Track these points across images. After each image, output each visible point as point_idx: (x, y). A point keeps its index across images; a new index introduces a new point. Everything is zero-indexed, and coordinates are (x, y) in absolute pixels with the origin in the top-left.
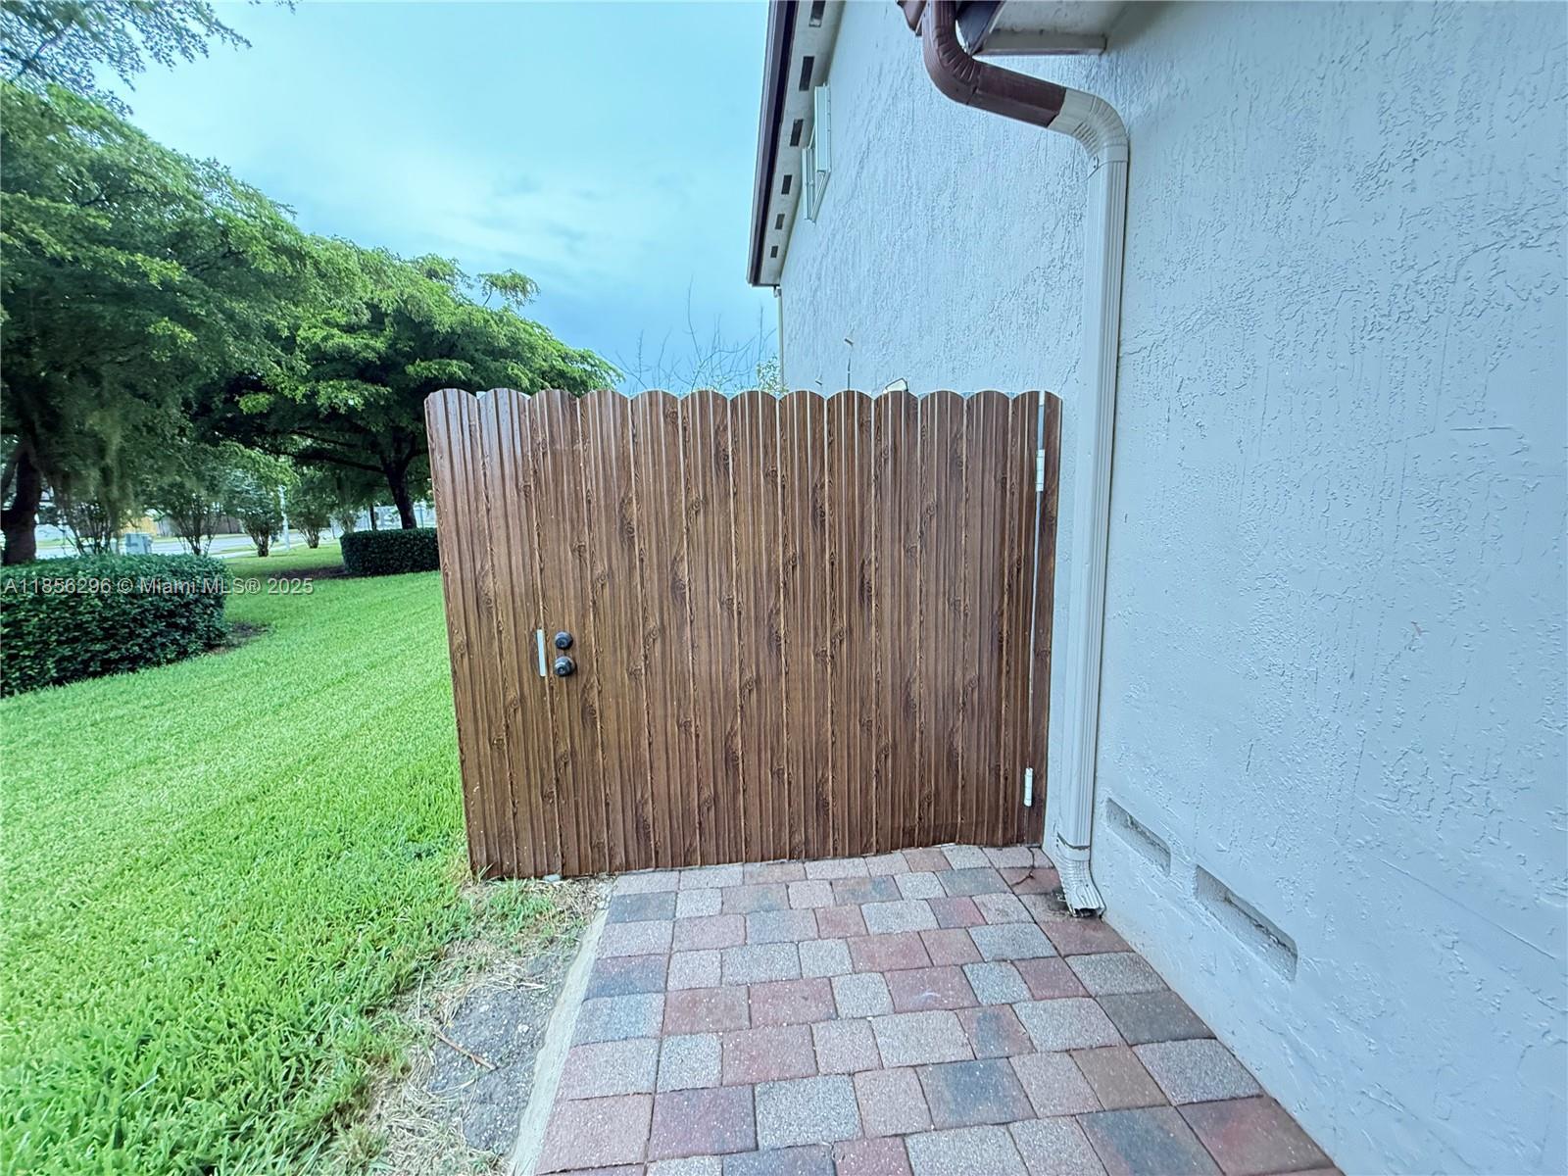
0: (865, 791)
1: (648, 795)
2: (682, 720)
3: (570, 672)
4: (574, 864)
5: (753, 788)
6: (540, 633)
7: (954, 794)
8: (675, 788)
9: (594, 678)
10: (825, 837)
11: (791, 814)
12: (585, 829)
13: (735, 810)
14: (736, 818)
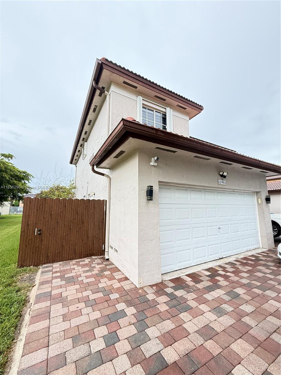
0: (82, 249)
1: (49, 252)
2: (56, 240)
3: (40, 234)
4: (36, 264)
5: (66, 250)
6: (36, 229)
7: (94, 249)
8: (54, 250)
9: (44, 235)
10: (76, 256)
11: (71, 253)
12: (39, 258)
13: (63, 253)
14: (63, 254)
